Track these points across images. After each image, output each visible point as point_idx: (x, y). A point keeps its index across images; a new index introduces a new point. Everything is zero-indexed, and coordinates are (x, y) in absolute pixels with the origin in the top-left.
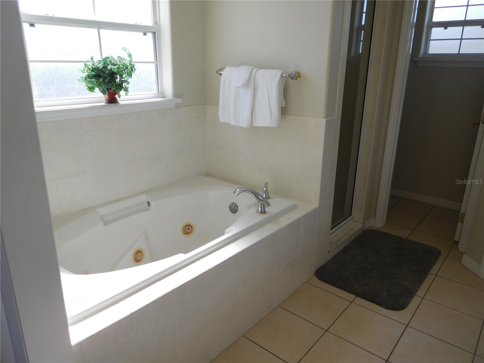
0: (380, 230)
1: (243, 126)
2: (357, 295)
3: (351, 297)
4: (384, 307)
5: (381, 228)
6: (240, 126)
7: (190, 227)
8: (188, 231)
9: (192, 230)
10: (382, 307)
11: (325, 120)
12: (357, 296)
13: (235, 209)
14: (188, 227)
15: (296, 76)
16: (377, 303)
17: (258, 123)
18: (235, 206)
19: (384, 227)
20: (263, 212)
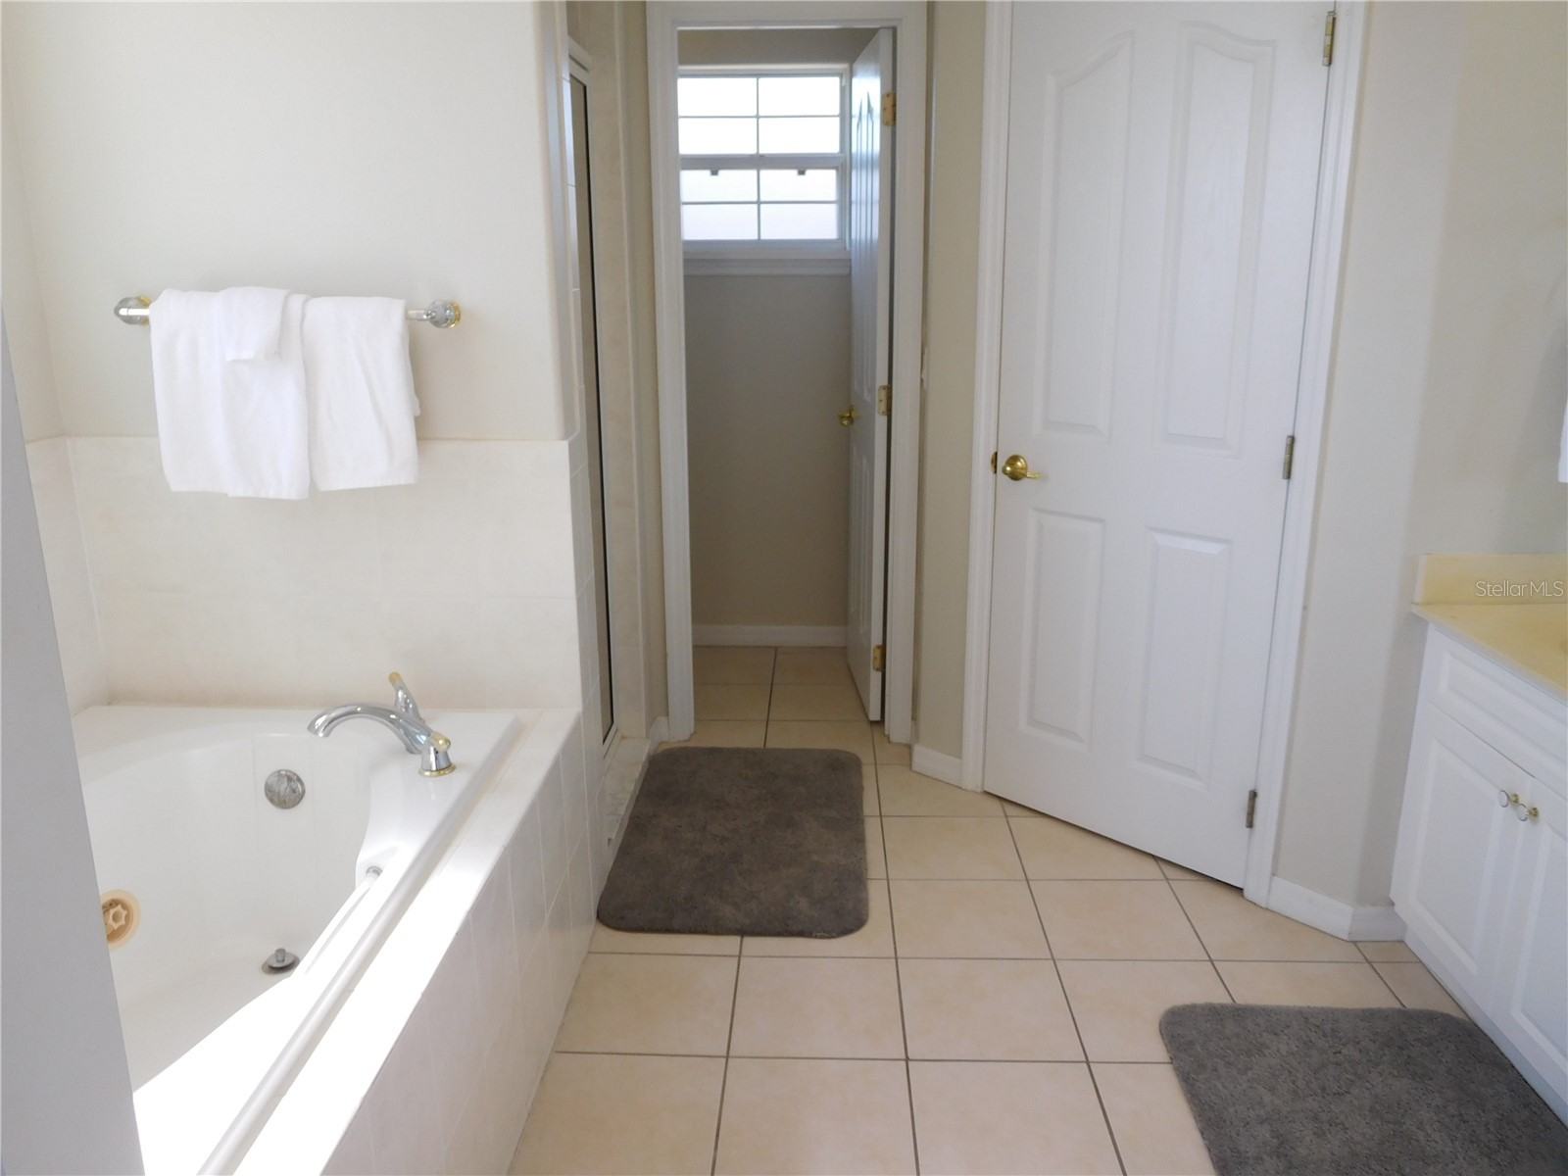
0: (691, 744)
1: (284, 496)
2: (743, 932)
3: (729, 943)
4: (822, 937)
5: (688, 740)
6: (272, 495)
7: (119, 907)
8: (116, 926)
9: (127, 918)
10: (816, 937)
11: (566, 444)
12: (742, 937)
13: (294, 791)
14: (112, 911)
15: (446, 317)
16: (801, 934)
17: (340, 478)
18: (290, 779)
19: (695, 733)
20: (446, 767)
